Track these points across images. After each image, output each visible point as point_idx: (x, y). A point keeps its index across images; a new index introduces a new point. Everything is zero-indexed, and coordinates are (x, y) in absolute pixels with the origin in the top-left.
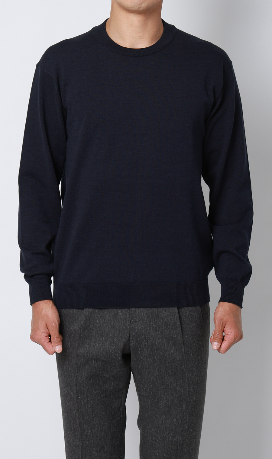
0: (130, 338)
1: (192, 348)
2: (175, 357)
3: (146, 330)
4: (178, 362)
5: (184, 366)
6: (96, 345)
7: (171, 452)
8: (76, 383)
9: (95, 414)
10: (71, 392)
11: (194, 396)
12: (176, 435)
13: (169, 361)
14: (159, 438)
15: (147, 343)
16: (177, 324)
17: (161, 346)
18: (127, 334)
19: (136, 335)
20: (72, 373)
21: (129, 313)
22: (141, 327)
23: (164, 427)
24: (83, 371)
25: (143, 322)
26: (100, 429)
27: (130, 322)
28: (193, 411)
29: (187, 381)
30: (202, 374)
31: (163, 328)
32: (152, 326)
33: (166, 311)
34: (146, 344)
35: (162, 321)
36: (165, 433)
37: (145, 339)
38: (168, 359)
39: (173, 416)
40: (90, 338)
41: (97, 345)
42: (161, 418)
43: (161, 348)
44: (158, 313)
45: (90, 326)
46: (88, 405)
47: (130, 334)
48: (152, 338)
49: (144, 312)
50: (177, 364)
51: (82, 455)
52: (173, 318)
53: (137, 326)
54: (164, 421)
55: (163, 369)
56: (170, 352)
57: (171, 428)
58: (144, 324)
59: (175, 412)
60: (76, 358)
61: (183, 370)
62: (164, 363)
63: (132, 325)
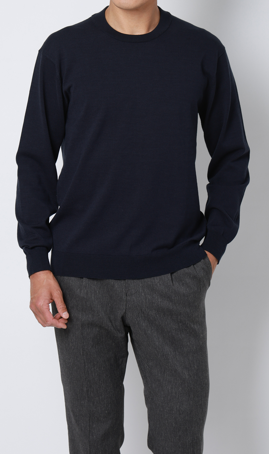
0: (127, 310)
1: (189, 319)
2: (171, 326)
3: (142, 301)
4: (174, 331)
5: (181, 335)
6: (99, 315)
7: (179, 422)
8: (83, 353)
9: (102, 381)
10: (77, 363)
11: (195, 364)
12: (183, 404)
13: (166, 330)
14: (167, 408)
15: (144, 314)
16: (172, 296)
17: (157, 317)
18: (123, 306)
19: (133, 307)
20: (78, 344)
21: (125, 286)
22: (137, 299)
23: (170, 396)
24: (89, 341)
25: (138, 294)
26: (107, 396)
27: (126, 295)
28: (196, 380)
29: (185, 349)
30: (201, 343)
31: (159, 300)
32: (147, 298)
33: (160, 284)
34: (142, 316)
35: (158, 294)
36: (172, 402)
37: (141, 311)
38: (165, 329)
39: (179, 384)
40: (93, 309)
41: (101, 315)
42: (167, 387)
43: (157, 318)
44: (152, 286)
45: (91, 297)
46: (95, 374)
47: (126, 306)
48: (148, 309)
49: (139, 285)
50: (174, 334)
51: (90, 422)
52: (168, 291)
53: (133, 298)
54: (170, 391)
55: (161, 339)
56: (166, 323)
57: (178, 397)
58: (140, 296)
59: (180, 381)
60: (80, 329)
61: (180, 339)
62: (161, 332)
63: (129, 298)
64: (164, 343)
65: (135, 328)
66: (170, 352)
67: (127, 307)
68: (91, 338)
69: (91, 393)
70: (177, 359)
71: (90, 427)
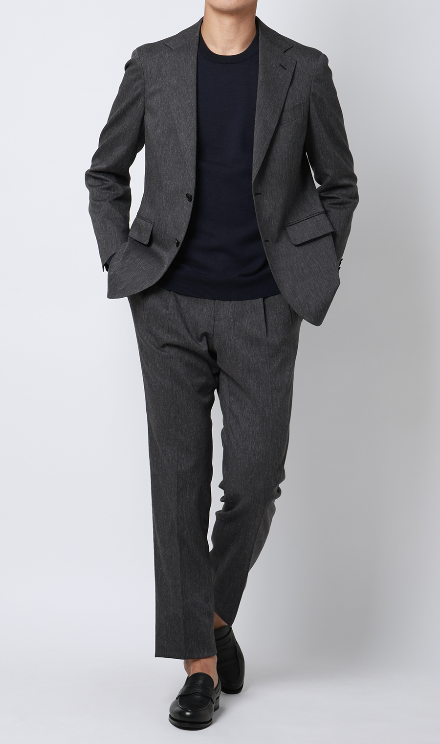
6: (185, 340)
8: (171, 373)
15: (231, 341)
16: (262, 325)
21: (214, 310)
22: (225, 325)
27: (215, 319)
31: (248, 328)
32: (236, 324)
33: (252, 311)
34: (229, 343)
35: (247, 320)
37: (229, 338)
41: (187, 340)
44: (243, 312)
49: (229, 310)
51: (178, 451)
53: (221, 324)
58: (228, 322)
63: (217, 323)
64: (248, 376)
65: (221, 356)
66: (253, 386)
67: (215, 333)
68: (178, 358)
69: (178, 420)
70: (260, 395)
71: (178, 457)
